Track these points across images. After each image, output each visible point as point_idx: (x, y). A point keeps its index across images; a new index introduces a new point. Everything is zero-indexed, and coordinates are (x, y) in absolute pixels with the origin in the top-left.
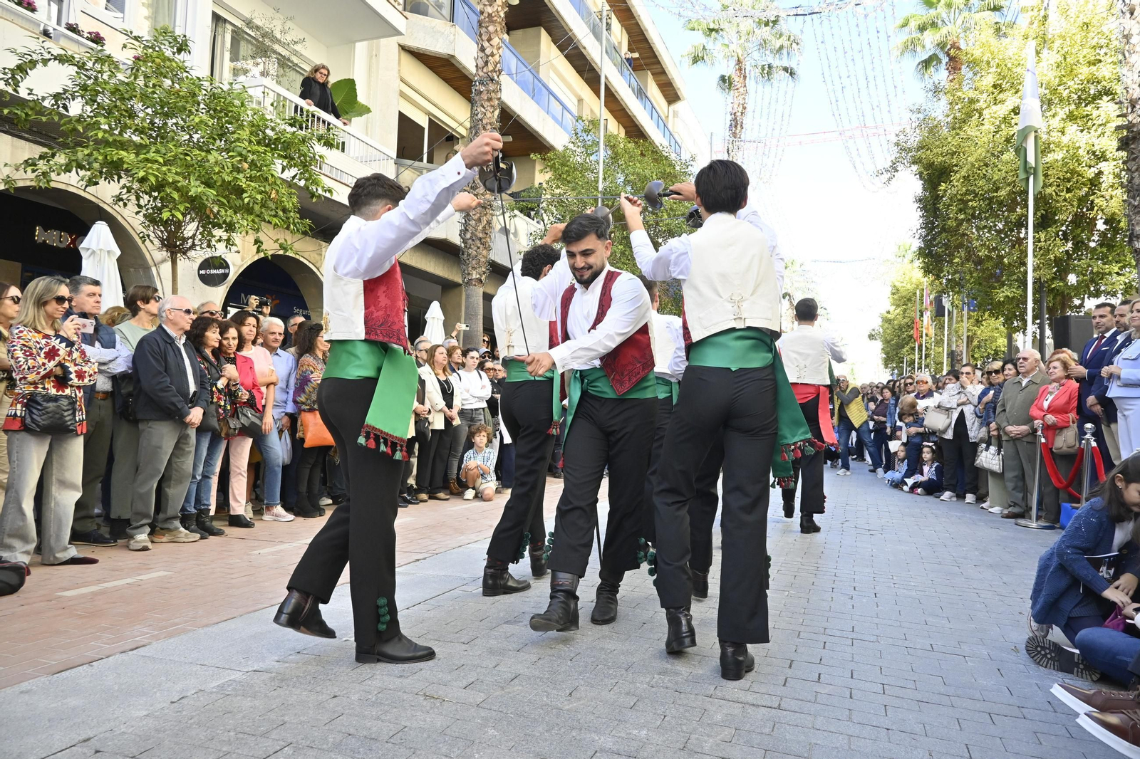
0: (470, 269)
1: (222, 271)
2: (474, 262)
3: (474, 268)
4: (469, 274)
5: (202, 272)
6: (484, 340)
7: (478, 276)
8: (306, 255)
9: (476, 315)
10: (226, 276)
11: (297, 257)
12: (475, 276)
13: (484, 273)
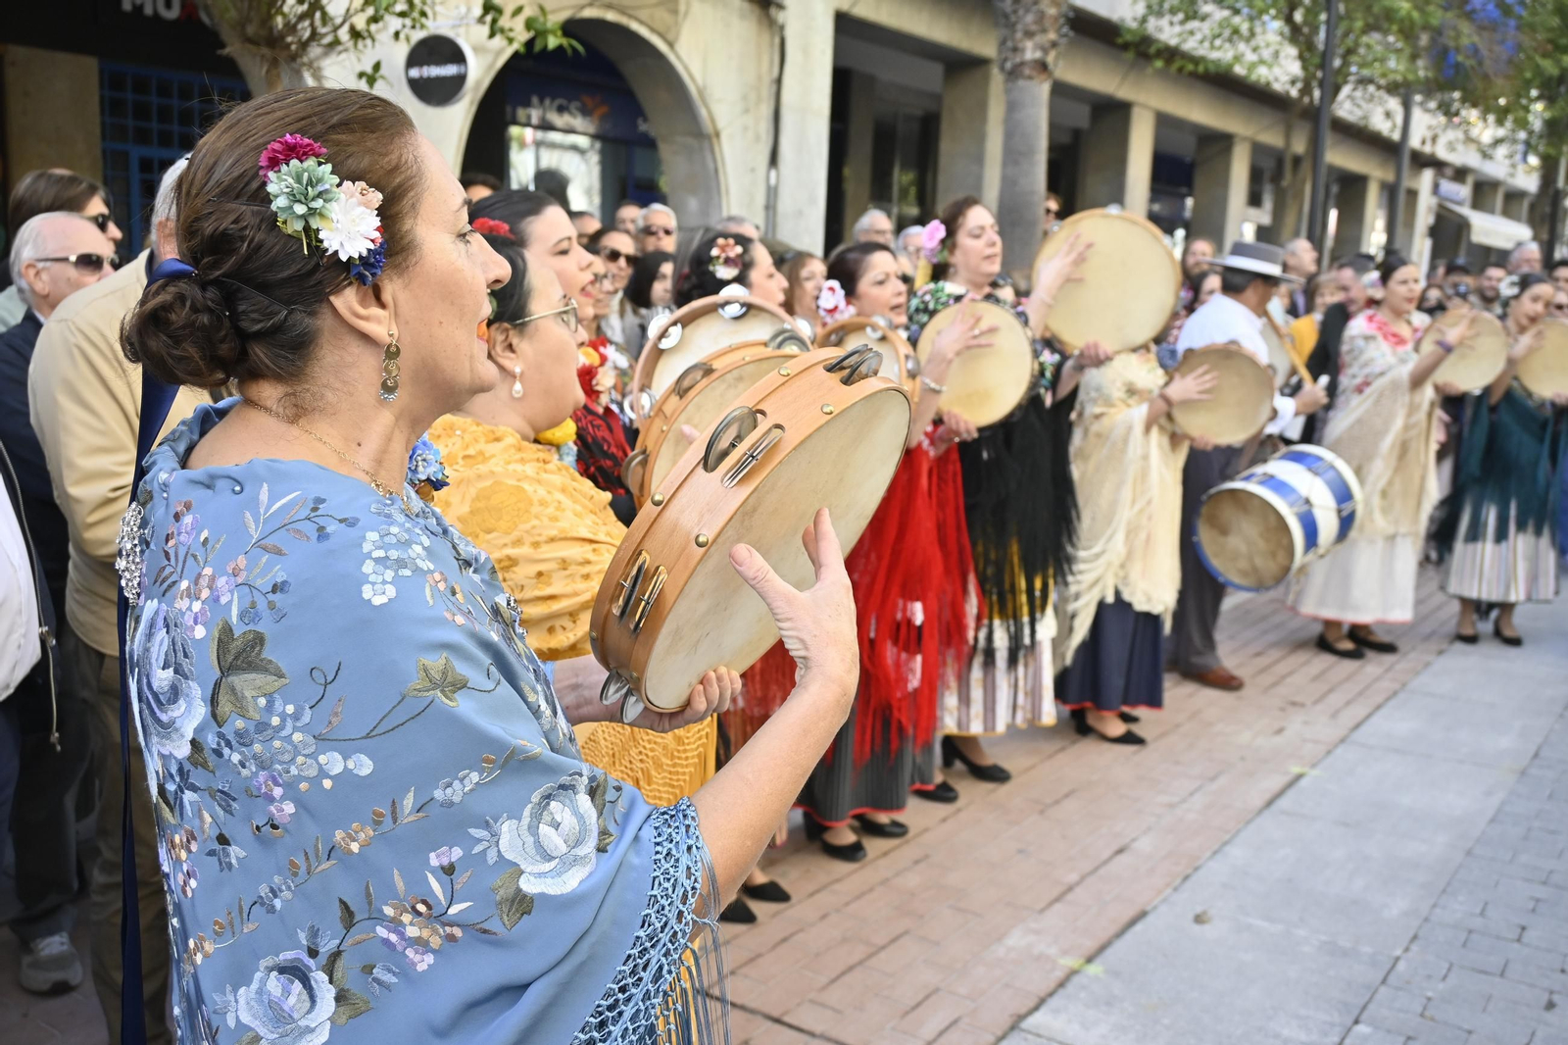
0: (1019, 35)
1: (450, 70)
2: (1030, 18)
3: (1029, 34)
4: (1015, 50)
5: (414, 73)
6: (1048, 211)
7: (1038, 55)
8: (643, 14)
9: (1030, 152)
10: (460, 79)
11: (623, 20)
12: (1031, 53)
13: (1054, 45)
